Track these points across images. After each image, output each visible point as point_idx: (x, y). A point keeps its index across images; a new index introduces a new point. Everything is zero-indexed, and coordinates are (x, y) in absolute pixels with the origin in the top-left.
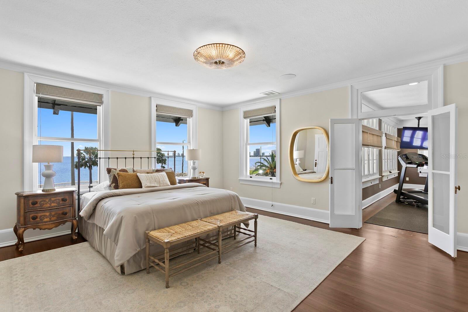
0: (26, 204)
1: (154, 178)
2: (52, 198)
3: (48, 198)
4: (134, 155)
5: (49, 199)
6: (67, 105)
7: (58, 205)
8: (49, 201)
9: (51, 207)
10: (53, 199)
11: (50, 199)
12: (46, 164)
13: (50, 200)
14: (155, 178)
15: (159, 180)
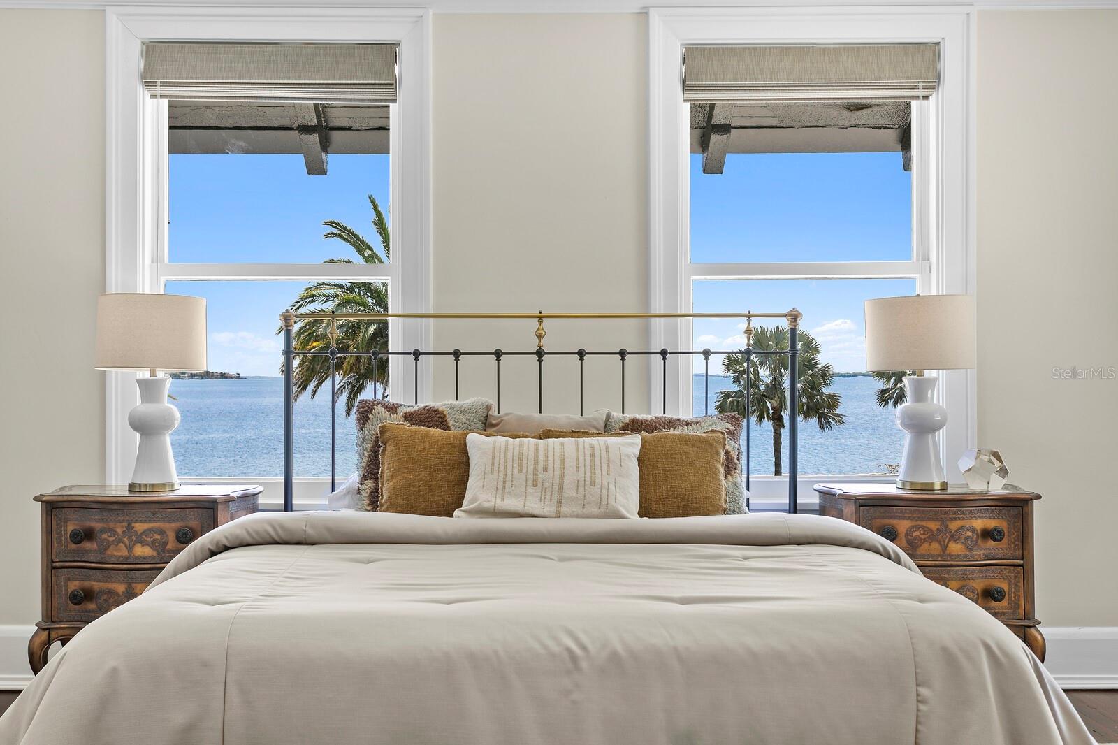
0: (55, 536)
1: (536, 463)
2: (136, 521)
3: (123, 521)
4: (540, 336)
5: (126, 524)
6: (350, 129)
7: (158, 553)
8: (124, 532)
9: (129, 561)
10: (140, 527)
11: (130, 524)
12: (145, 374)
13: (130, 528)
14: (540, 466)
15: (557, 480)
